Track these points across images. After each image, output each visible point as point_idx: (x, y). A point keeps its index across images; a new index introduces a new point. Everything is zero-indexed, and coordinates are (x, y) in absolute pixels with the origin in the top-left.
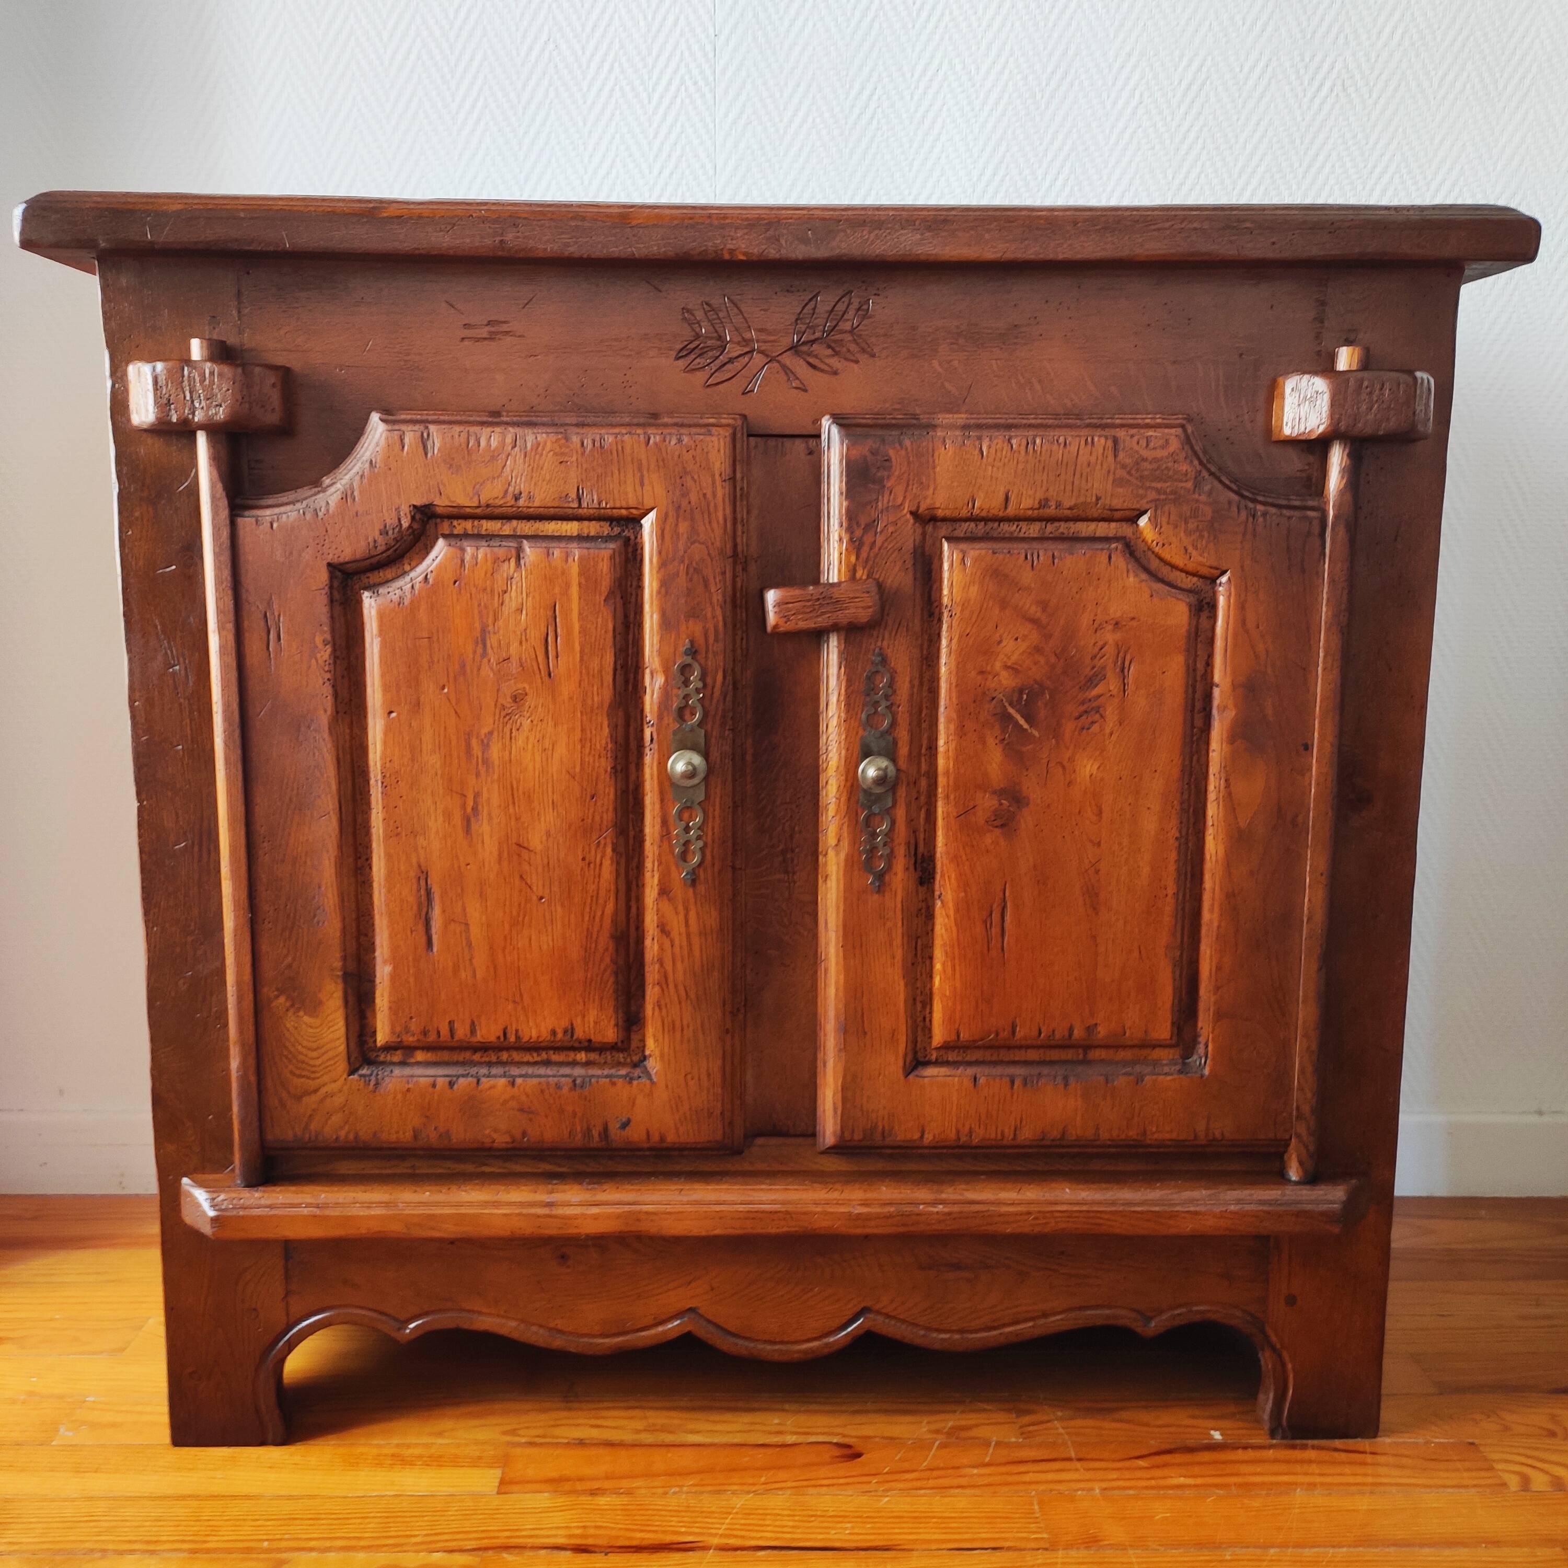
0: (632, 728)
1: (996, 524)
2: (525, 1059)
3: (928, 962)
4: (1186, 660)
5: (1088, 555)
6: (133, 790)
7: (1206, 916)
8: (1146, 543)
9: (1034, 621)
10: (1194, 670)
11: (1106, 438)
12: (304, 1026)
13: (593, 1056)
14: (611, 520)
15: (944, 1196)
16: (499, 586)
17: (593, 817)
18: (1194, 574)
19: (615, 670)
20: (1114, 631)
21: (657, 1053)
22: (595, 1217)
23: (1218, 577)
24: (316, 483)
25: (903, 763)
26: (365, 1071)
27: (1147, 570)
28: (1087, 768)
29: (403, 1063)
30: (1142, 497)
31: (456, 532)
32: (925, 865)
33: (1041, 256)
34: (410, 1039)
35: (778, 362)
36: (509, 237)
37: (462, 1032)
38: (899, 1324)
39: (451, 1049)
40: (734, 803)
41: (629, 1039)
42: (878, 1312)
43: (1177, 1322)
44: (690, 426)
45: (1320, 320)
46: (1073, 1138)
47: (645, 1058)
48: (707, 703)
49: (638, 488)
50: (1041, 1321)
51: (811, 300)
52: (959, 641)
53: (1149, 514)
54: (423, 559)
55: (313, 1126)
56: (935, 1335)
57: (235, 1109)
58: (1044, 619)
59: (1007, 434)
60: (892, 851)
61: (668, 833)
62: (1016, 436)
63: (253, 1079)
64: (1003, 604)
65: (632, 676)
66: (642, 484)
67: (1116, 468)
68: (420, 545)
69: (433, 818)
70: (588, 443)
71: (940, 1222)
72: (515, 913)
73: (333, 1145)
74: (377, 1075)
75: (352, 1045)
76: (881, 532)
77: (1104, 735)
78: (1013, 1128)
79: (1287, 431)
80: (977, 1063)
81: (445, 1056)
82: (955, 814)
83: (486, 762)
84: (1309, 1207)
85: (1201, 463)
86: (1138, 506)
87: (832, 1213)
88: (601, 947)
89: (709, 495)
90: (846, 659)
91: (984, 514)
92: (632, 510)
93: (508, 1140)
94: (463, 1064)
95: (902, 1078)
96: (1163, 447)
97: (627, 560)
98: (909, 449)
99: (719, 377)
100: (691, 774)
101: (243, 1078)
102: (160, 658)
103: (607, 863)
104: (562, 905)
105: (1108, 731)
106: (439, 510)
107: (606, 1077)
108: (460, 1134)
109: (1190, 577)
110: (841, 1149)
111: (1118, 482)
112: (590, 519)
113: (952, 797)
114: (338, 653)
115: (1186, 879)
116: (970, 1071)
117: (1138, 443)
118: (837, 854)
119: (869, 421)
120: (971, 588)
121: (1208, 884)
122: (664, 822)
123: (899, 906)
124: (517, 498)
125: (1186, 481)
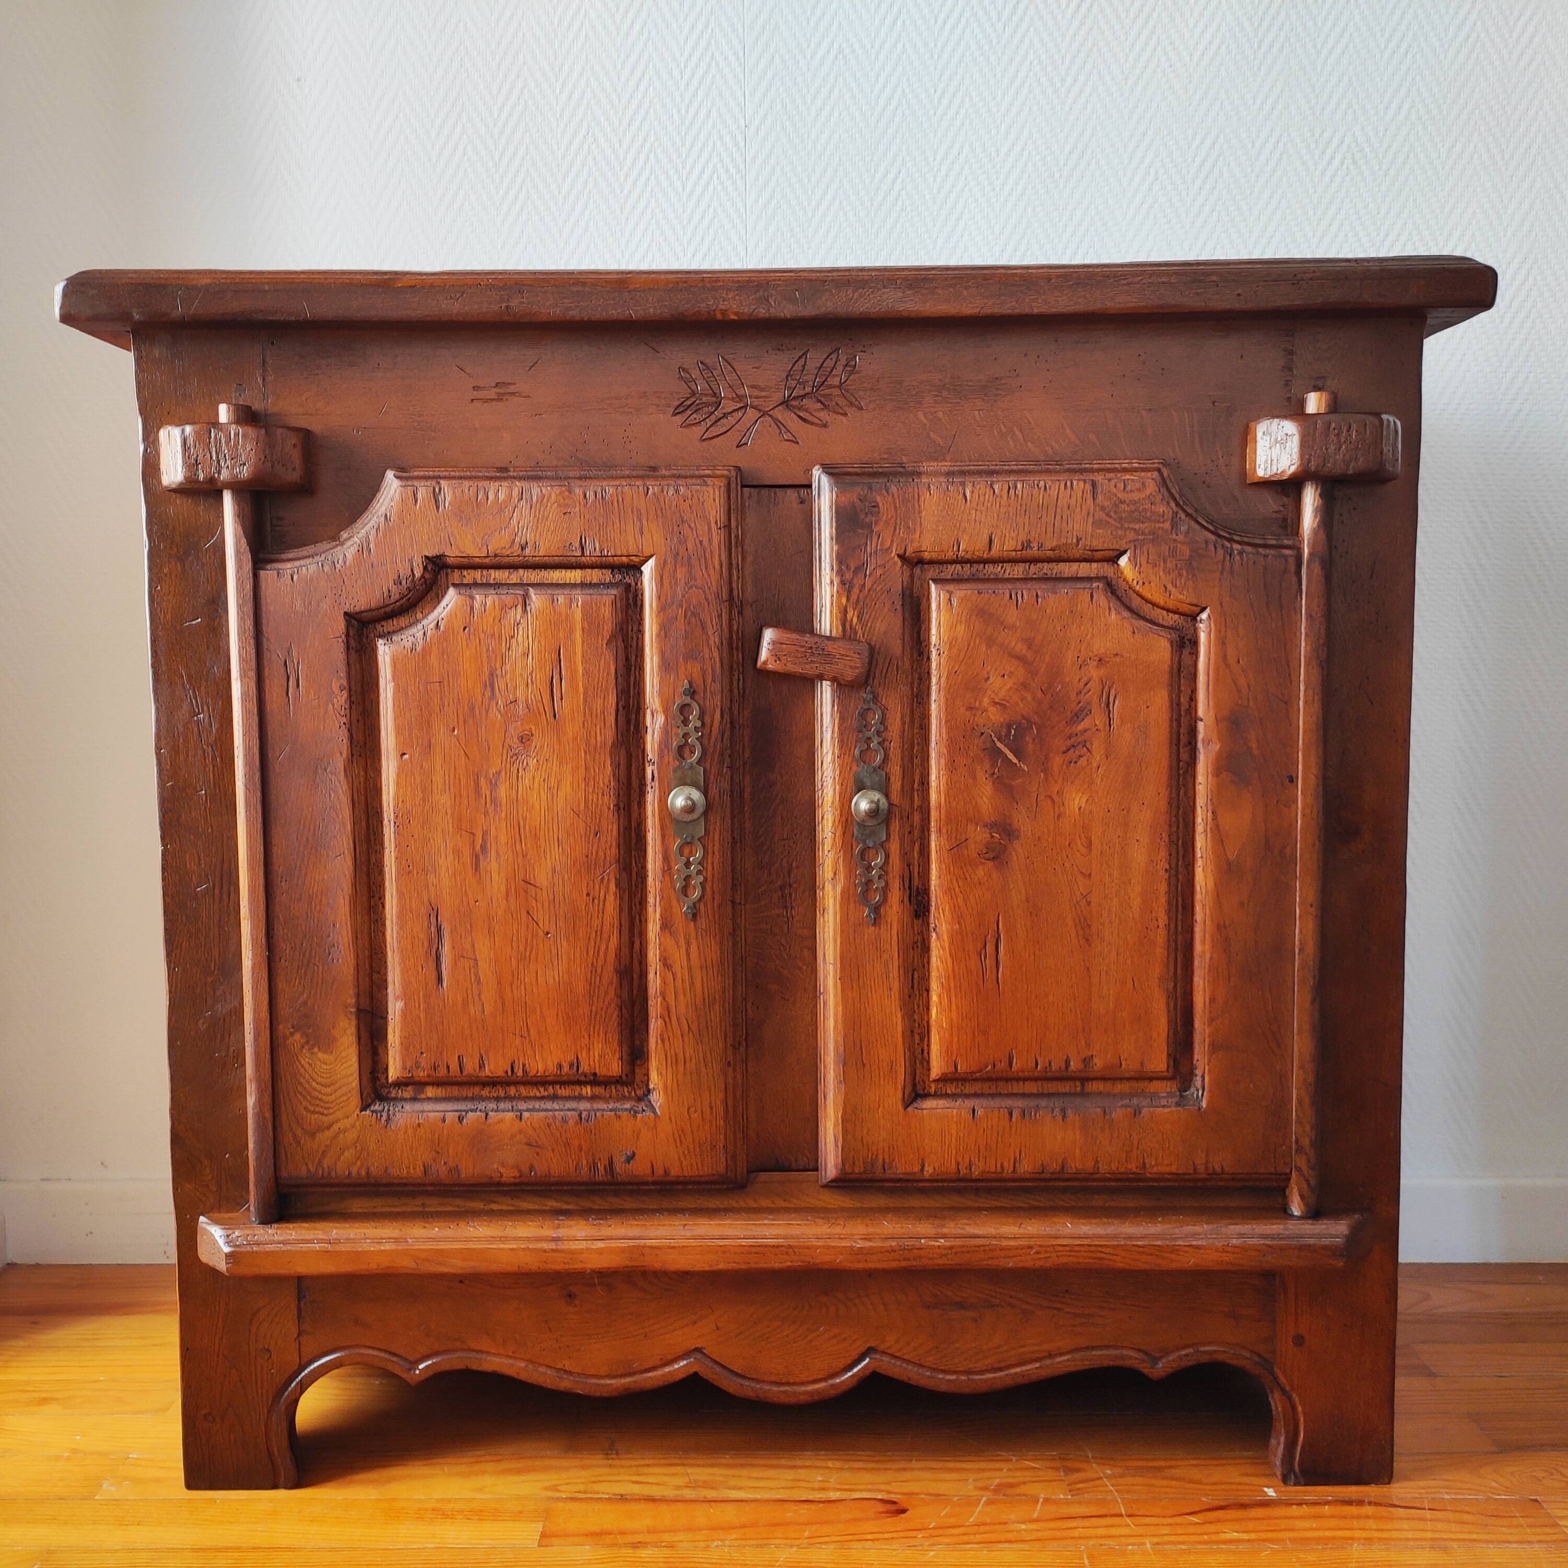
0: (633, 767)
1: (982, 566)
2: (532, 1094)
3: (925, 995)
4: (1170, 696)
5: (1070, 594)
6: (158, 833)
7: (1198, 947)
8: (1127, 582)
9: (1021, 658)
10: (1179, 704)
11: (1085, 481)
12: (318, 1062)
13: (599, 1090)
14: (612, 567)
15: (945, 1230)
16: (506, 632)
17: (597, 853)
18: (1175, 612)
19: (617, 710)
20: (1097, 667)
21: (661, 1086)
22: (601, 1252)
23: (1198, 615)
24: (335, 538)
25: (895, 797)
26: (377, 1107)
27: (1129, 609)
28: (1076, 801)
29: (414, 1099)
30: (1121, 538)
31: (465, 581)
32: (920, 898)
33: (1017, 311)
34: (421, 1074)
35: (771, 416)
36: (514, 303)
37: (470, 1066)
38: (905, 1365)
39: (460, 1084)
40: (734, 838)
41: (633, 1072)
42: (884, 1353)
43: (1184, 1363)
44: (686, 477)
45: (1289, 368)
46: (1074, 1170)
47: (649, 1091)
48: (706, 742)
49: (638, 536)
50: (1048, 1362)
51: (800, 357)
52: (948, 678)
53: (1128, 554)
54: (435, 608)
55: (327, 1162)
56: (940, 1376)
57: (251, 1145)
58: (1030, 656)
59: (989, 479)
60: (887, 884)
61: (670, 869)
62: (998, 481)
63: (268, 1115)
64: (990, 642)
65: (634, 716)
66: (642, 533)
67: (1095, 510)
68: (432, 594)
69: (443, 856)
70: (590, 495)
71: (941, 1256)
72: (522, 948)
73: (345, 1181)
74: (389, 1110)
75: (365, 1079)
76: (870, 575)
77: (1091, 769)
78: (1012, 1160)
79: (1260, 473)
80: (976, 1095)
81: (455, 1091)
82: (948, 847)
83: (494, 801)
84: (1311, 1241)
85: (1177, 504)
86: (1118, 547)
87: (833, 1247)
88: (605, 980)
89: (705, 543)
90: (839, 698)
91: (968, 556)
92: (632, 558)
93: (517, 1174)
94: (473, 1099)
95: (901, 1108)
96: (1139, 490)
97: (628, 606)
98: (896, 495)
99: (714, 431)
100: (690, 809)
101: (259, 1115)
102: (185, 706)
103: (611, 898)
104: (568, 941)
105: (1095, 765)
106: (450, 561)
107: (611, 1110)
108: (469, 1169)
109: (1171, 615)
110: (843, 1183)
111: (1097, 524)
112: (592, 567)
113: (944, 831)
114: (353, 698)
115: (1177, 911)
116: (969, 1103)
117: (1115, 486)
118: (834, 887)
119: (857, 470)
120: (958, 626)
121: (1199, 916)
122: (666, 858)
123: (895, 938)
124: (523, 548)
125: (1163, 522)
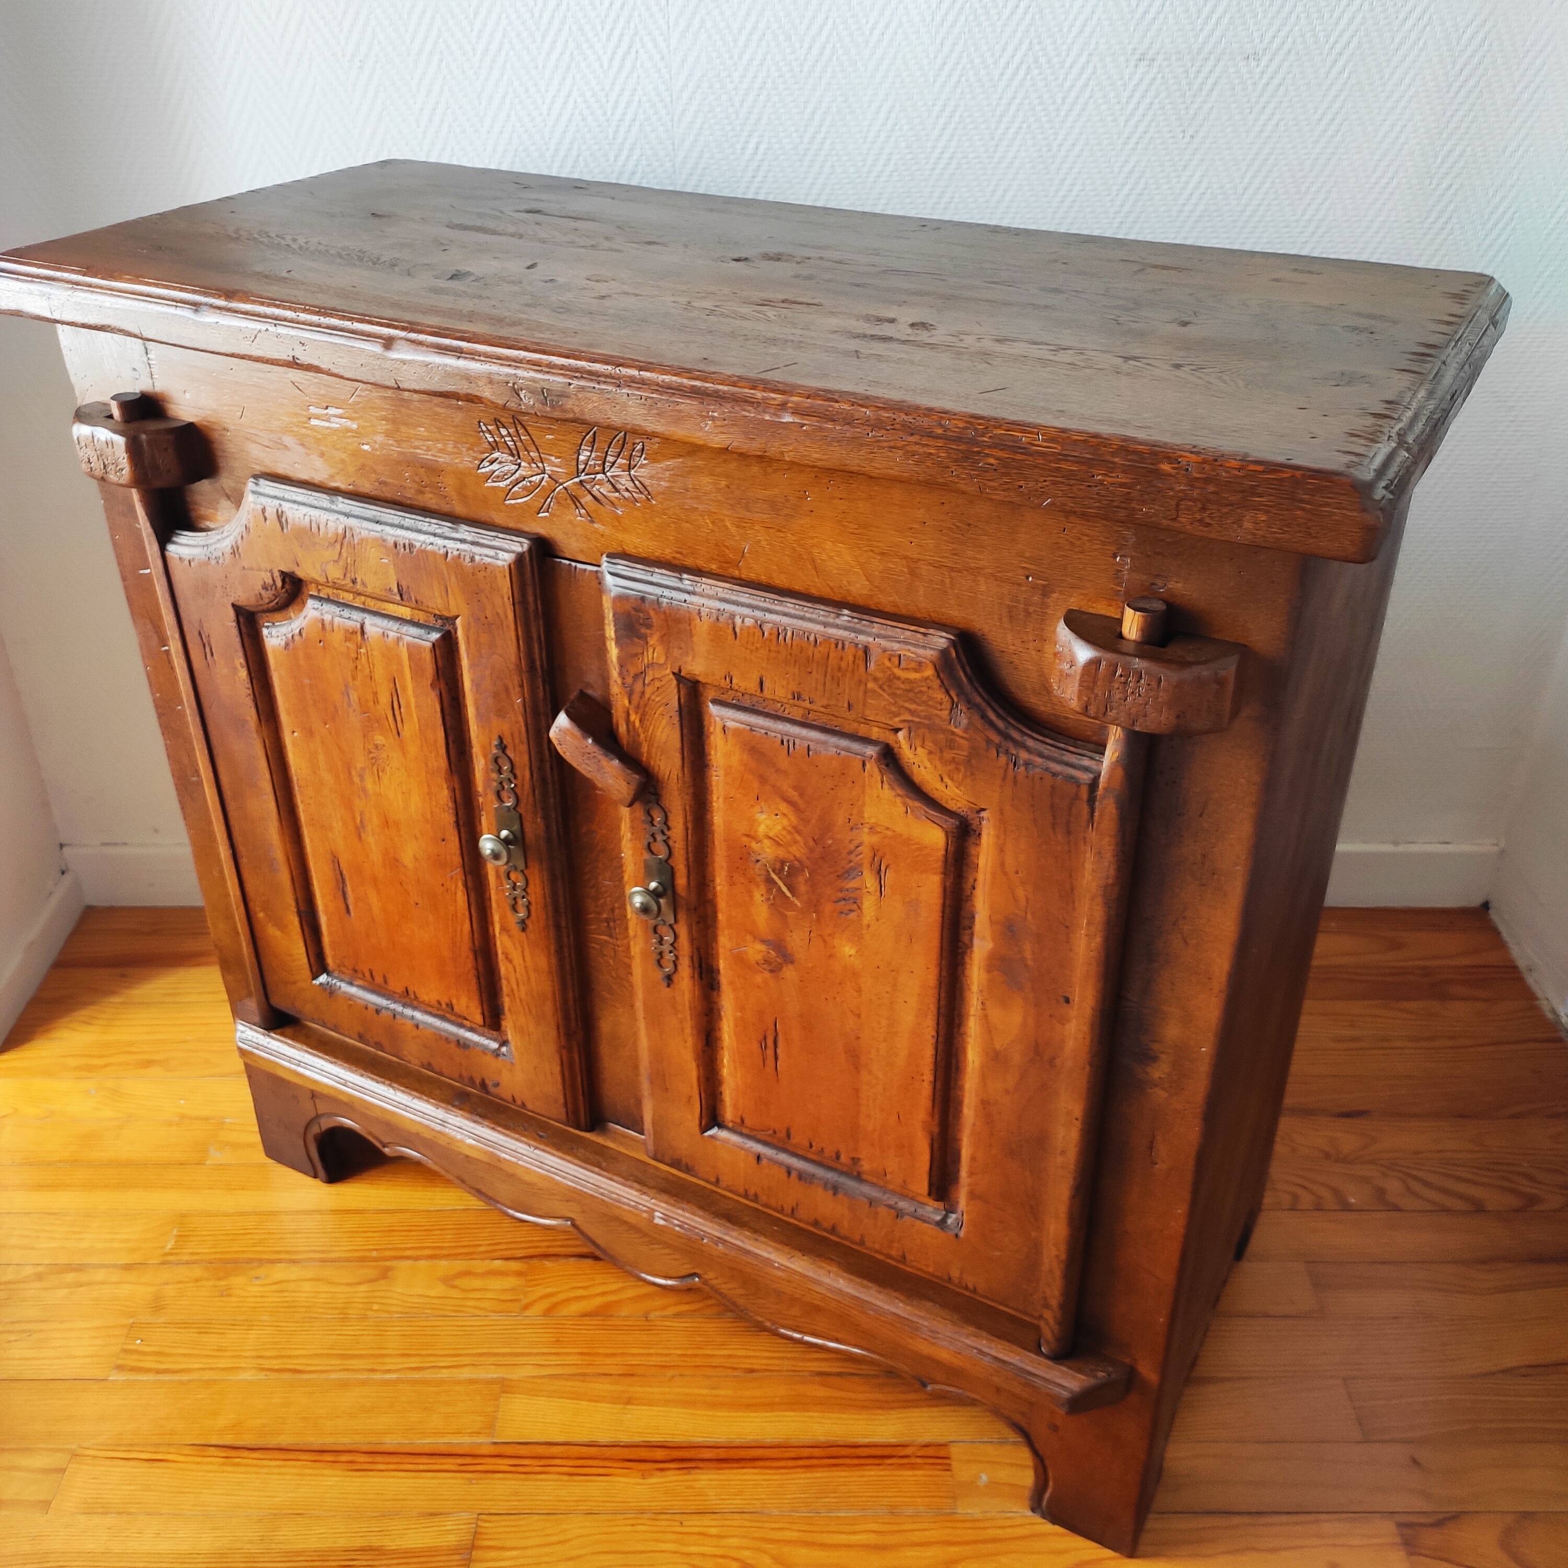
4: (942, 882)
5: (842, 755)
9: (792, 803)
16: (352, 652)
17: (445, 856)
20: (869, 834)
28: (846, 949)
30: (896, 713)
31: (321, 595)
32: (714, 975)
35: (568, 487)
37: (378, 980)
42: (706, 1281)
46: (844, 1232)
48: (518, 791)
49: (444, 595)
52: (726, 801)
53: (904, 731)
54: (299, 614)
58: (801, 804)
60: (677, 958)
61: (503, 885)
62: (768, 622)
64: (763, 780)
66: (447, 593)
67: (868, 680)
68: (296, 599)
69: (335, 820)
70: (401, 544)
71: (718, 1256)
72: (400, 908)
75: (313, 960)
76: (649, 684)
77: (862, 925)
80: (764, 1142)
82: (730, 947)
83: (364, 790)
86: (891, 723)
87: (636, 1214)
89: (503, 614)
91: (743, 690)
92: (444, 612)
95: (697, 1131)
96: (916, 669)
97: (449, 652)
98: (668, 614)
99: (517, 492)
102: (155, 638)
103: (460, 893)
104: (432, 914)
105: (865, 923)
106: (302, 578)
111: (871, 695)
113: (726, 932)
114: (253, 675)
116: (756, 1150)
117: (890, 660)
120: (732, 756)
122: (499, 876)
123: (688, 1002)
124: (354, 581)
125: (941, 710)
